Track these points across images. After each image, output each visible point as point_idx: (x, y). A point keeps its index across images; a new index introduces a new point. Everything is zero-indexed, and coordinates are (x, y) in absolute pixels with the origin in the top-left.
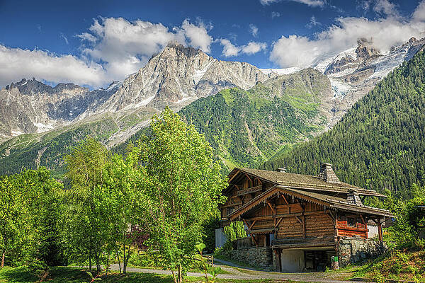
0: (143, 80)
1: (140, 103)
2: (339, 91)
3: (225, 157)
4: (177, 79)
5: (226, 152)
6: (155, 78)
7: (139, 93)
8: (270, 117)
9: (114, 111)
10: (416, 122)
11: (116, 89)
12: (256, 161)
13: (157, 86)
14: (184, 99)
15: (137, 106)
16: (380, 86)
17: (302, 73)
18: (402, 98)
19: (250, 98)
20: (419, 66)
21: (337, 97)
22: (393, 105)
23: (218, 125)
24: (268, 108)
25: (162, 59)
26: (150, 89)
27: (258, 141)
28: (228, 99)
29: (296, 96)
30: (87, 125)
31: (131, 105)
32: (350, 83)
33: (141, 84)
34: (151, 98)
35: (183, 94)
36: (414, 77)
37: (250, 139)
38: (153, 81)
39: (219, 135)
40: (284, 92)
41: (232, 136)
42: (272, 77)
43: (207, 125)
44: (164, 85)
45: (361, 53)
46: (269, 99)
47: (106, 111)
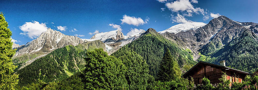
0: (38, 42)
1: (37, 50)
2: (108, 49)
3: (66, 70)
4: (51, 42)
5: (66, 68)
6: (43, 41)
7: (37, 46)
8: (83, 56)
9: (28, 53)
10: (128, 64)
11: (29, 45)
12: (77, 71)
13: (43, 44)
14: (53, 49)
15: (36, 51)
16: (120, 49)
17: (96, 41)
18: (126, 55)
19: (76, 49)
20: (134, 45)
21: (107, 51)
22: (123, 57)
23: (64, 58)
24: (82, 53)
25: (45, 35)
26: (41, 45)
27: (78, 64)
28: (68, 49)
29: (93, 49)
30: (18, 58)
31: (34, 51)
32: (112, 47)
33: (37, 43)
34: (41, 48)
35: (53, 47)
36: (132, 48)
37: (75, 64)
38: (42, 42)
39: (64, 62)
40: (88, 47)
41: (69, 62)
42: (85, 42)
43: (60, 58)
44: (46, 44)
45: (118, 37)
46: (83, 50)
47: (25, 53)
